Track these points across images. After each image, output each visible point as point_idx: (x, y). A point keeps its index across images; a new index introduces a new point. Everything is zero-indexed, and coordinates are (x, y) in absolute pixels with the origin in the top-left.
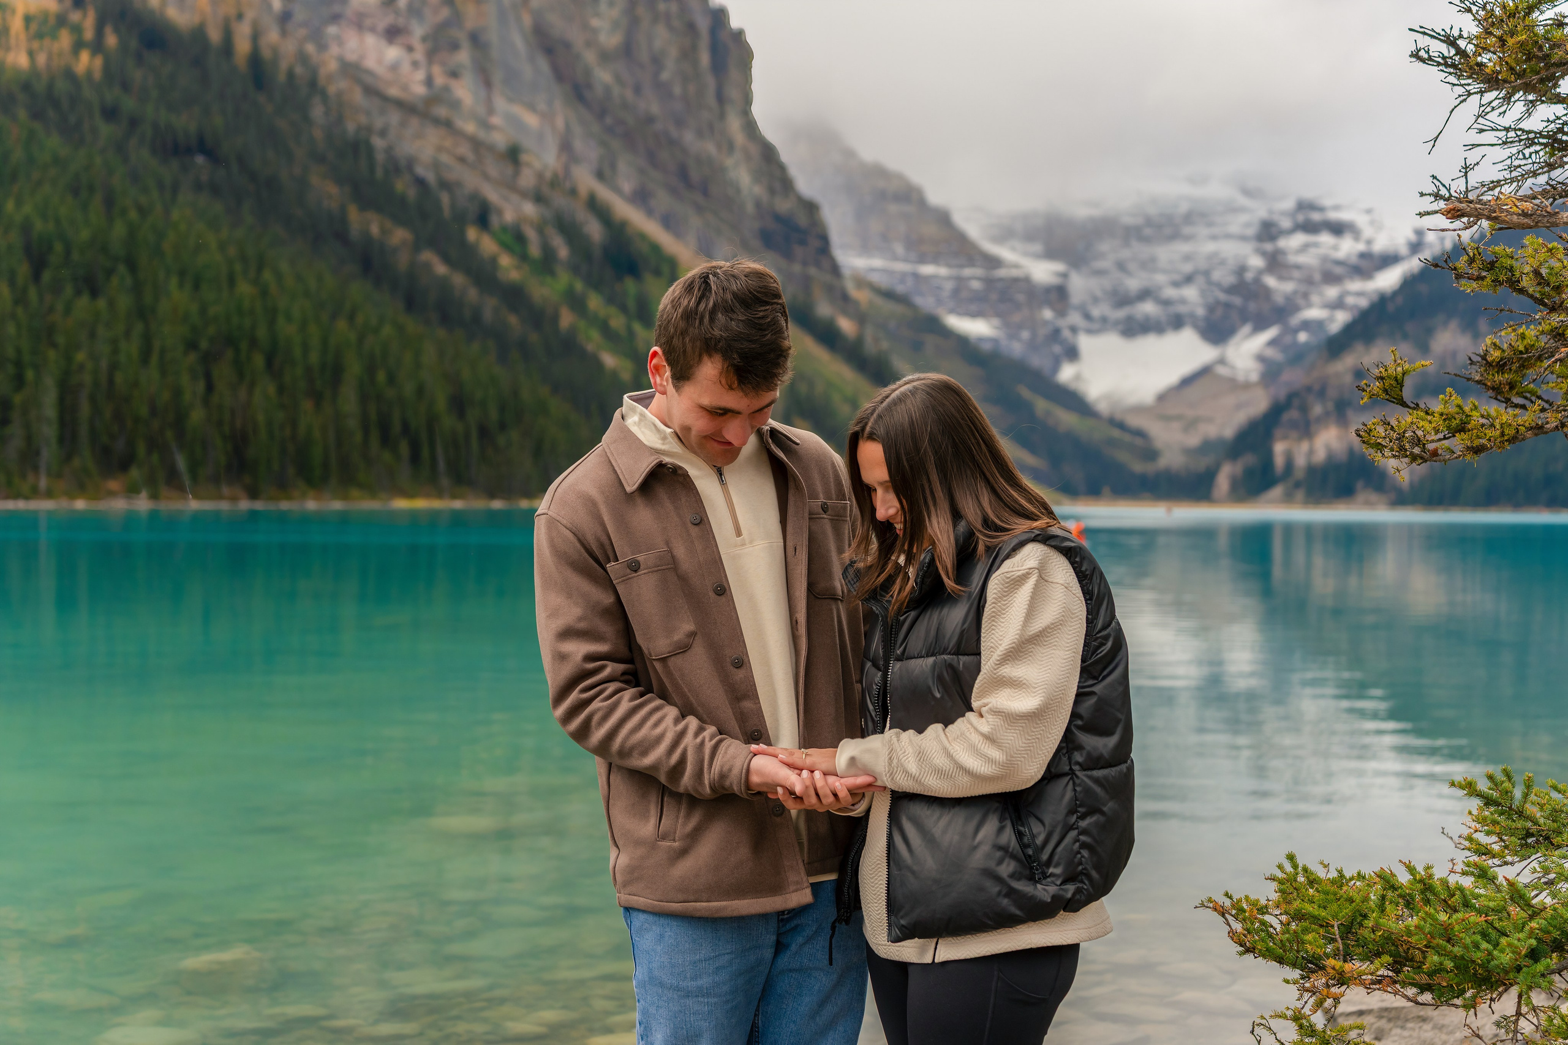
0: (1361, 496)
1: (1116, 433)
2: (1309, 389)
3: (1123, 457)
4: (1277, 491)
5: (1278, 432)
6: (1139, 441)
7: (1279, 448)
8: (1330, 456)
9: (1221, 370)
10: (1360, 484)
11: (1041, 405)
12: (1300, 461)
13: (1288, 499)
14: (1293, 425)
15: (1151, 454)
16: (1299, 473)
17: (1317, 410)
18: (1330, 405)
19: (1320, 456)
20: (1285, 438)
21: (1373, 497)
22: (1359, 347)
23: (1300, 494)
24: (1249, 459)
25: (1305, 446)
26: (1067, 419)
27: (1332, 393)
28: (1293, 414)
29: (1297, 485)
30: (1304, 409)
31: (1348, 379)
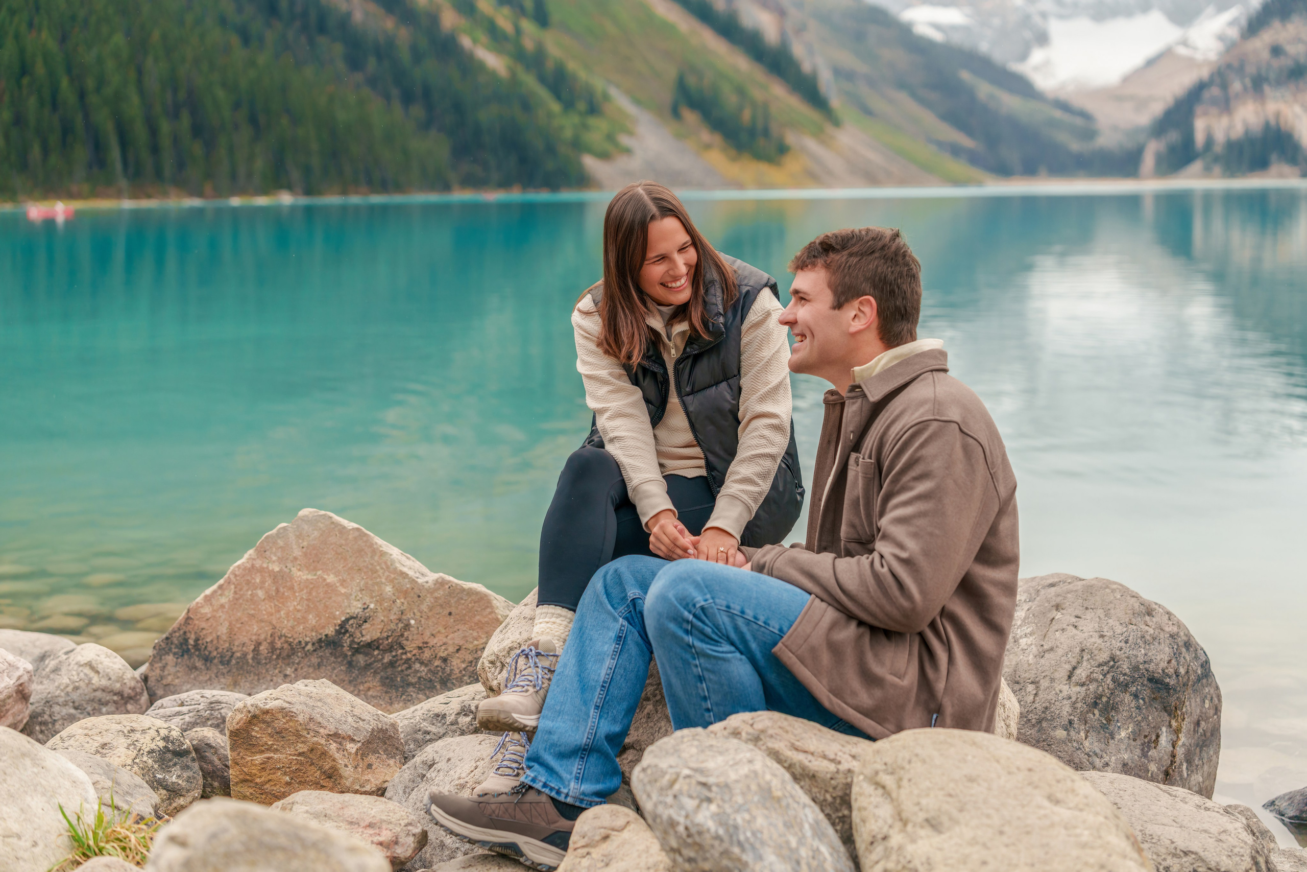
0: (1274, 169)
1: (1058, 114)
2: (1229, 66)
3: (1062, 137)
4: (1197, 166)
5: (1199, 109)
6: (1079, 121)
7: (1200, 126)
8: (1247, 132)
9: (1182, 51)
10: (1274, 157)
11: (984, 89)
12: (1220, 136)
13: (1207, 172)
14: (1214, 102)
15: (1089, 133)
16: (1218, 149)
17: (1236, 86)
18: (1248, 81)
19: (1238, 131)
20: (1205, 114)
21: (1286, 169)
22: (1276, 24)
23: (1217, 169)
24: (1173, 136)
25: (1224, 121)
26: (1010, 103)
27: (1251, 70)
28: (1215, 91)
29: (1217, 159)
30: (1224, 86)
31: (1265, 55)
